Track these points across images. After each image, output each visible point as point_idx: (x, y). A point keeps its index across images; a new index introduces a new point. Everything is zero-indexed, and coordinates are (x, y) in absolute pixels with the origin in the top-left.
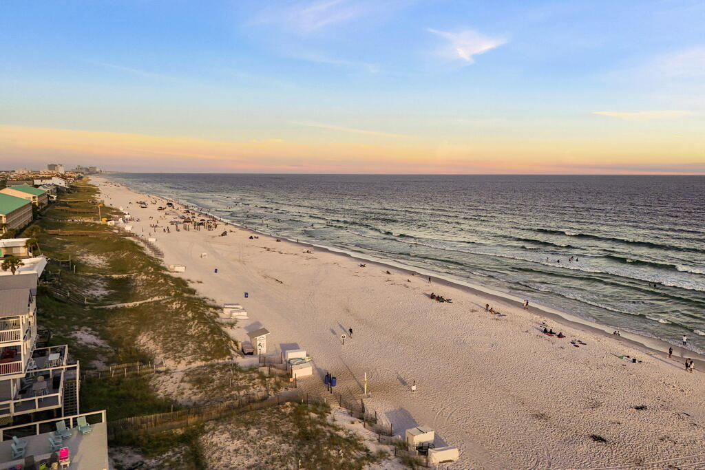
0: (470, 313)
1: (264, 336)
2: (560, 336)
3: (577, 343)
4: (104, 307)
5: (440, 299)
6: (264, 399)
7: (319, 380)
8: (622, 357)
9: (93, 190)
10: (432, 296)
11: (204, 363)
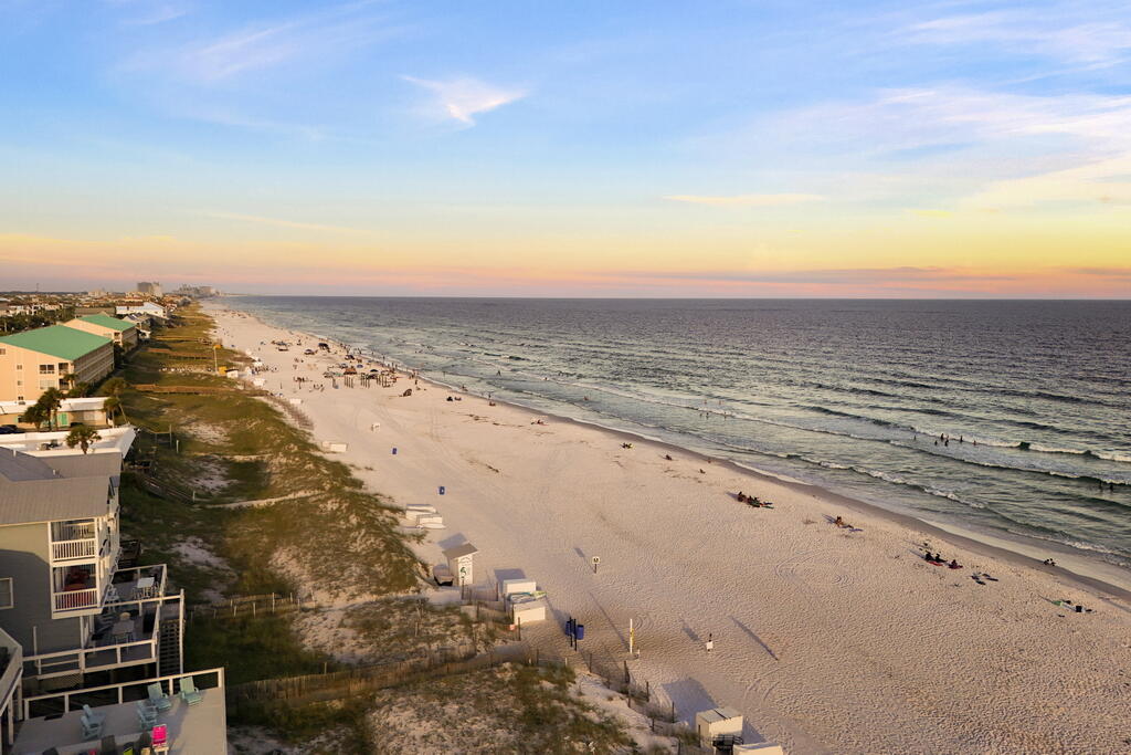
0: (803, 526)
1: (470, 556)
2: (954, 566)
3: (982, 579)
4: (221, 506)
5: (753, 502)
6: (470, 656)
7: (556, 629)
8: (1057, 603)
9: (207, 323)
10: (741, 498)
11: (375, 598)
